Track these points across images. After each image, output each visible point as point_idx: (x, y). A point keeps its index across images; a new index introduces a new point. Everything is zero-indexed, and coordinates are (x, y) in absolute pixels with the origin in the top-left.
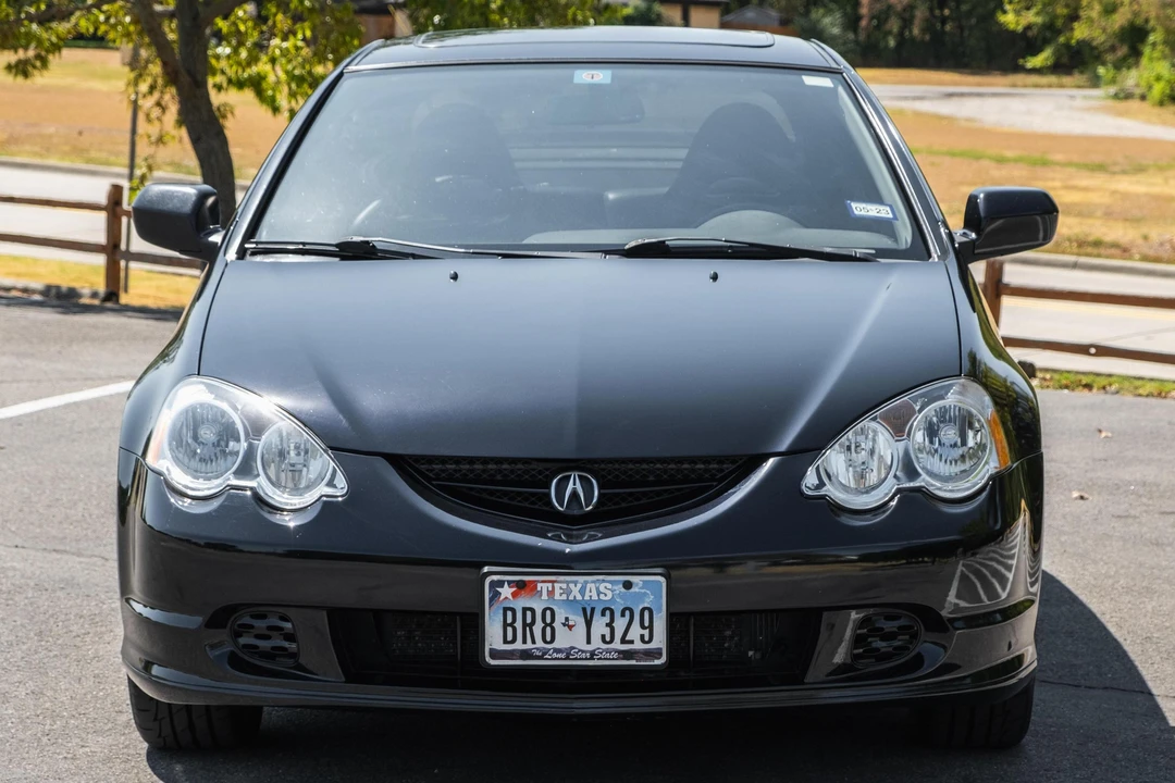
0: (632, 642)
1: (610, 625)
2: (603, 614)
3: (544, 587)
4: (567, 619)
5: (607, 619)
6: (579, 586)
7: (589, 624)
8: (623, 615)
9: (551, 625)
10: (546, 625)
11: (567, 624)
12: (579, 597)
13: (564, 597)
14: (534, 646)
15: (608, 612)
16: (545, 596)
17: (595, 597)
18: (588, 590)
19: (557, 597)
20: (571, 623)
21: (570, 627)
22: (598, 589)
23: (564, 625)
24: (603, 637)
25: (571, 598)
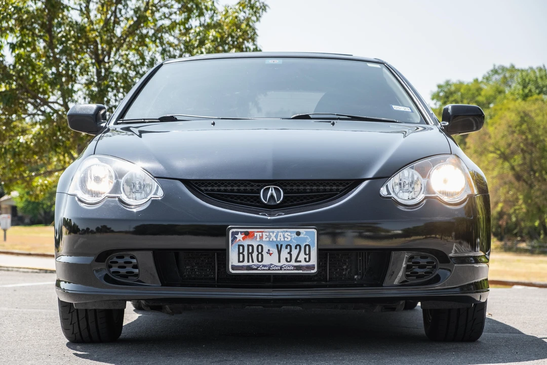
0: (300, 261)
1: (290, 253)
2: (286, 248)
3: (258, 235)
4: (269, 250)
5: (288, 250)
6: (275, 234)
7: (279, 252)
8: (296, 248)
9: (261, 253)
10: (259, 253)
11: (269, 252)
12: (275, 240)
13: (268, 239)
14: (253, 264)
15: (289, 247)
16: (258, 239)
17: (282, 240)
18: (279, 236)
19: (264, 239)
20: (271, 252)
21: (271, 254)
22: (284, 235)
23: (267, 253)
24: (286, 259)
25: (271, 240)
